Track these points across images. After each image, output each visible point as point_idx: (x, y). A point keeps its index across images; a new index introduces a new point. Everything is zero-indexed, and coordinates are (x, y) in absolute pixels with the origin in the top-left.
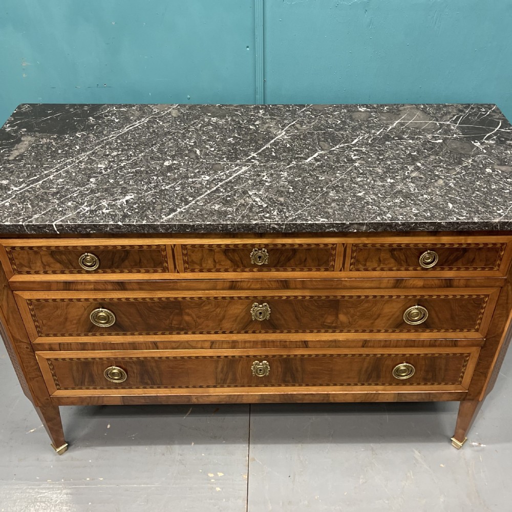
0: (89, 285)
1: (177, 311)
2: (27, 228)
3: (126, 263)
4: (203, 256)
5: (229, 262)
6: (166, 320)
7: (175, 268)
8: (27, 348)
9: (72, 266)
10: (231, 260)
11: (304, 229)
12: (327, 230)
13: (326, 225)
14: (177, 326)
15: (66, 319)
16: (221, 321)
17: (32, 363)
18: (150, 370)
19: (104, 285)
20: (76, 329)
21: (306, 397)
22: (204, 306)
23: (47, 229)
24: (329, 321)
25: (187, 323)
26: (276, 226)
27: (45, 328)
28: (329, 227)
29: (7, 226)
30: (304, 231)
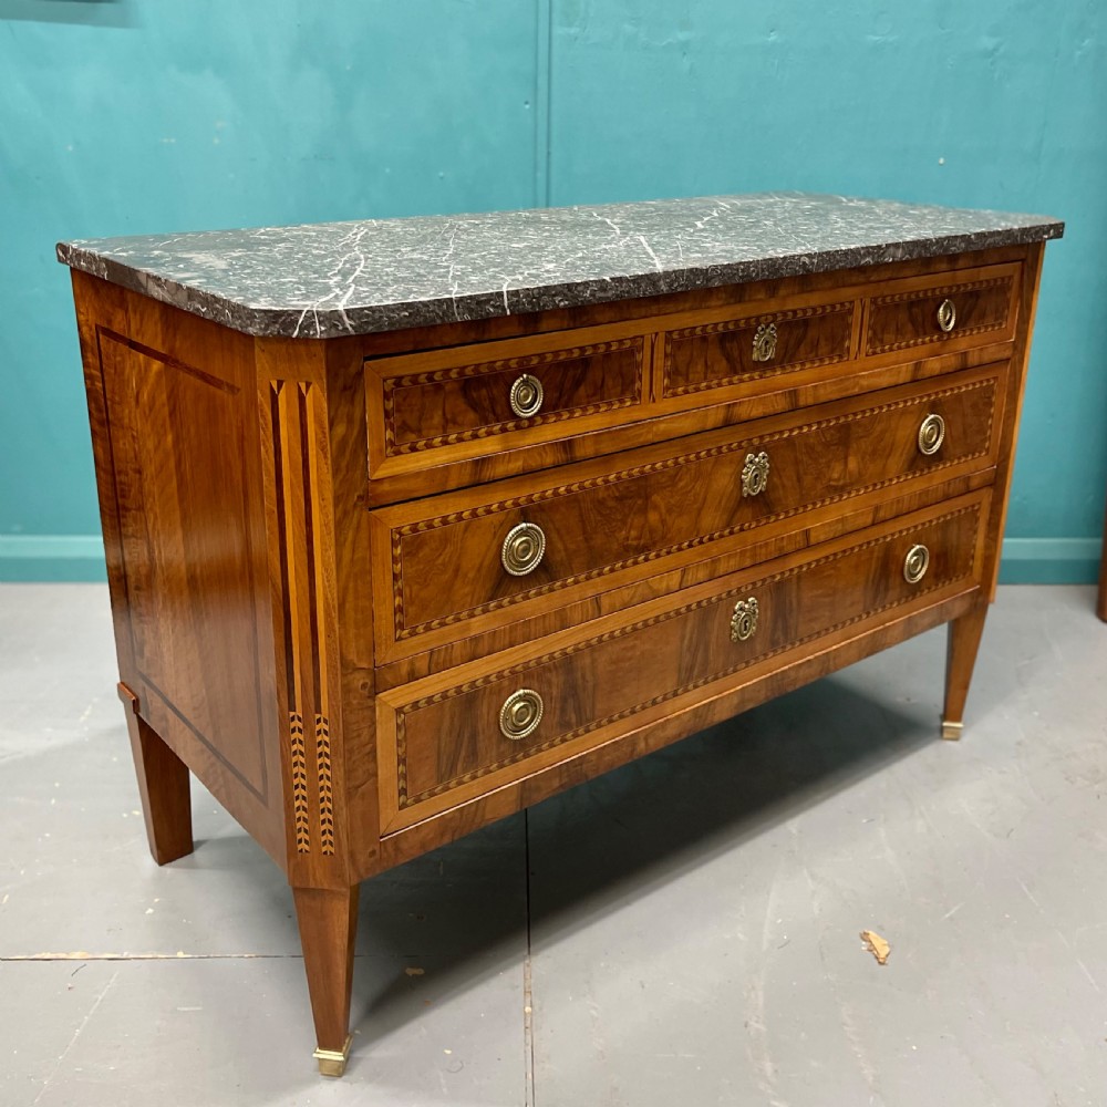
0: (517, 460)
1: (640, 502)
2: (458, 307)
3: (582, 391)
4: (692, 355)
5: (724, 362)
6: (621, 531)
7: (651, 390)
8: (364, 686)
9: (495, 414)
10: (729, 359)
11: (838, 262)
12: (862, 262)
13: (862, 252)
14: (635, 543)
15: (457, 571)
16: (700, 510)
17: (366, 733)
18: (580, 682)
19: (540, 455)
20: (469, 599)
21: (802, 673)
22: (680, 480)
23: (493, 306)
24: (836, 476)
25: (652, 531)
26: (807, 260)
27: (412, 610)
28: (865, 256)
29: (424, 304)
30: (837, 267)
